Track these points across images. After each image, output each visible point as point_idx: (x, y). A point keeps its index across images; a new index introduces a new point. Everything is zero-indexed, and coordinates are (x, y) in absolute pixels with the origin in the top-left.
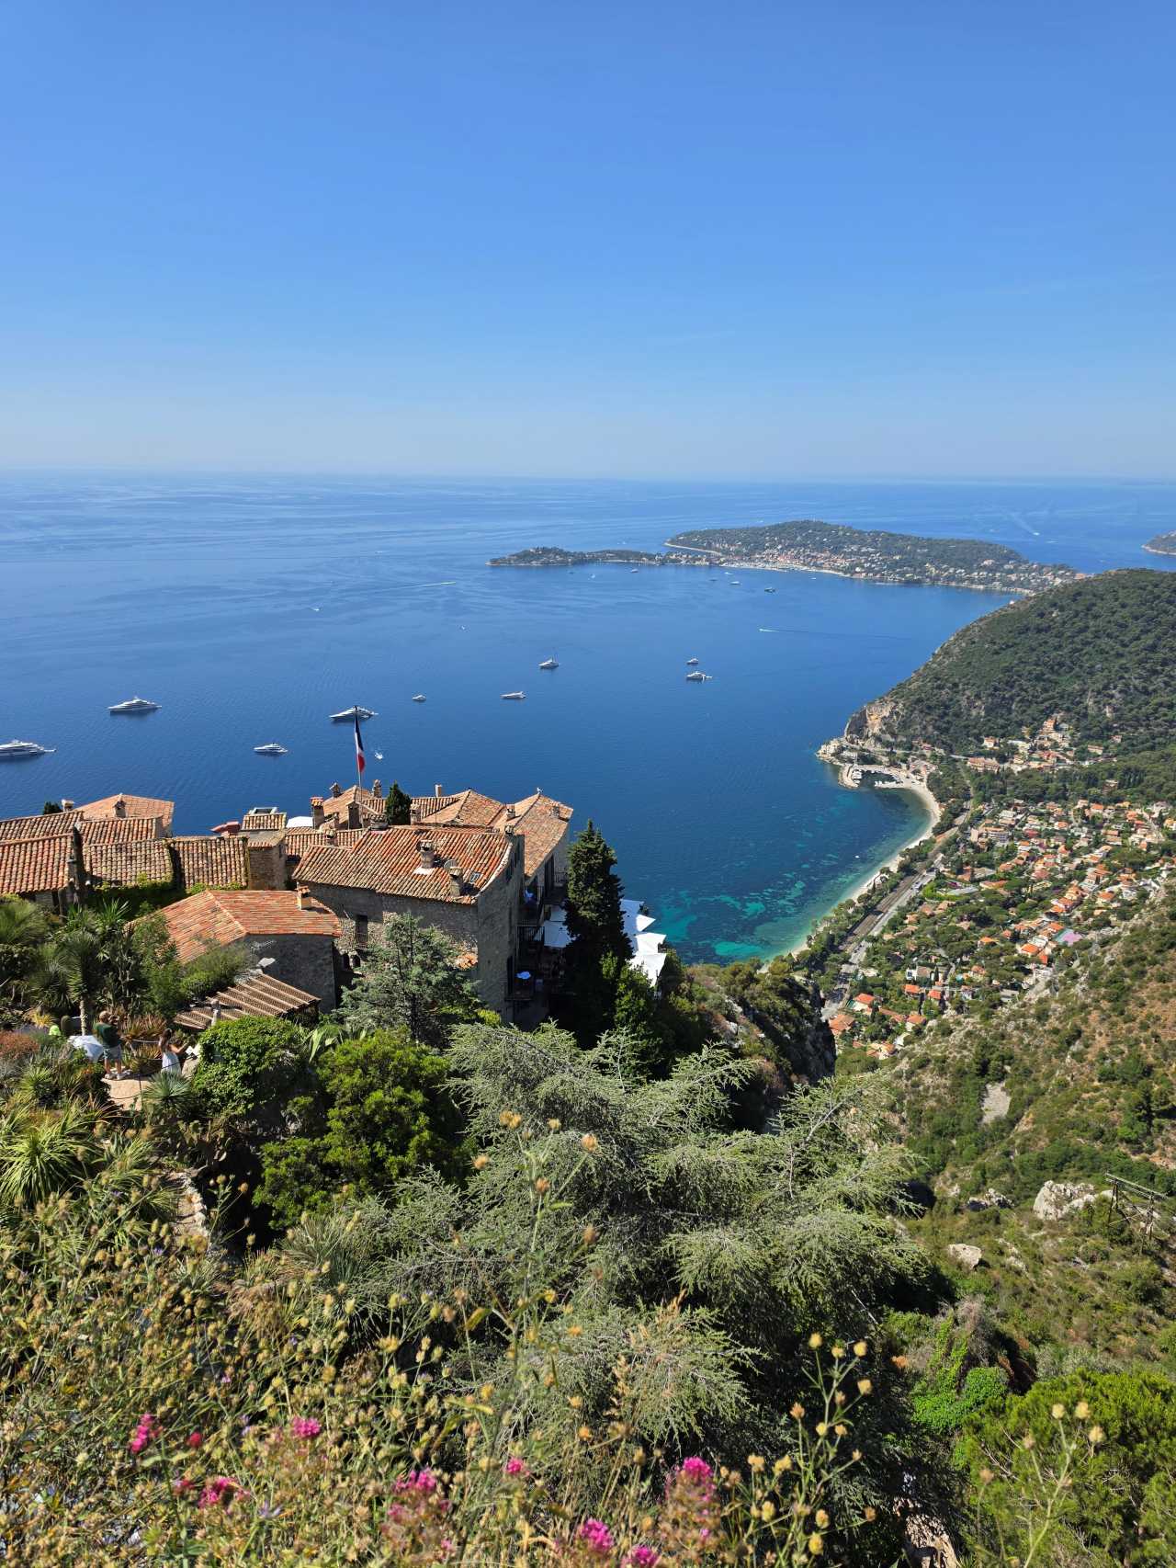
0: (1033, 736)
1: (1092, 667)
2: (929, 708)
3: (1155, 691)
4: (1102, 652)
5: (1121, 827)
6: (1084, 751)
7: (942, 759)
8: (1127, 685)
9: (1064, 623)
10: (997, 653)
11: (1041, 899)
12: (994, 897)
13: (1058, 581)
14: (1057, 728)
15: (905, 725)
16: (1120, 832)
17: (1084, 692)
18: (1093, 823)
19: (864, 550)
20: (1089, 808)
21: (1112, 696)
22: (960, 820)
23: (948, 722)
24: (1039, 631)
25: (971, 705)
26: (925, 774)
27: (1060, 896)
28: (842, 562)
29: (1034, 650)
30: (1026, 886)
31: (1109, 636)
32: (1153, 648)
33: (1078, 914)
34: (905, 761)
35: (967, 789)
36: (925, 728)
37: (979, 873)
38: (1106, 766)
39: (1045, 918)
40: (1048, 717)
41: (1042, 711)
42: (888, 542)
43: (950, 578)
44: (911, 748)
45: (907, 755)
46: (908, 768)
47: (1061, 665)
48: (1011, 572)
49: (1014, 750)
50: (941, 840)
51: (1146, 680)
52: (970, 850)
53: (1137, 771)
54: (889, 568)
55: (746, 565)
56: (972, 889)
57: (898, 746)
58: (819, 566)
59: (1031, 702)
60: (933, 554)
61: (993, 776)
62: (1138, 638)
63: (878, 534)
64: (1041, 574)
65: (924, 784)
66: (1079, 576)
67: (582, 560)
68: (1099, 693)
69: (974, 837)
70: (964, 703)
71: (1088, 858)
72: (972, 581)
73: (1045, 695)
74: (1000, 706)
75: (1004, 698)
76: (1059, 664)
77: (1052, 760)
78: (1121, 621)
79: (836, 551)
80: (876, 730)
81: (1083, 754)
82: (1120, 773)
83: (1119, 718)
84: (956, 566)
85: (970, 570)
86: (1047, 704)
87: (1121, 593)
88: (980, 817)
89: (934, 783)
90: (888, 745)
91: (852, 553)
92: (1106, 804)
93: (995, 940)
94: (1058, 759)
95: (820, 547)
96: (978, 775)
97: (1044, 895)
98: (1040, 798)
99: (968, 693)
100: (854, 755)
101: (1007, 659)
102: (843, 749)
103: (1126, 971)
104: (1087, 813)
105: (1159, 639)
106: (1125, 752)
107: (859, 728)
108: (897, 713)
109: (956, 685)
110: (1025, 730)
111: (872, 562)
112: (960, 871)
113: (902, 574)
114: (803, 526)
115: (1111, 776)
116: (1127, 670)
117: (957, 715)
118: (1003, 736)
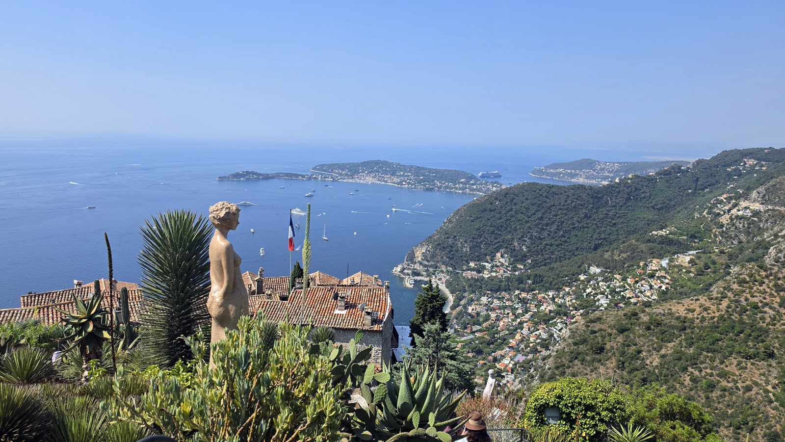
0: (492, 260)
1: (516, 227)
2: (444, 248)
3: (544, 238)
4: (519, 220)
5: (536, 303)
6: (515, 267)
7: (451, 272)
8: (531, 236)
9: (502, 207)
10: (473, 221)
11: (505, 340)
12: (483, 340)
14: (502, 256)
15: (433, 256)
16: (536, 305)
17: (513, 239)
18: (524, 301)
19: (406, 174)
20: (521, 294)
21: (526, 241)
22: (462, 302)
23: (453, 254)
24: (491, 211)
25: (463, 246)
26: (444, 280)
27: (513, 338)
28: (396, 180)
29: (489, 219)
30: (497, 333)
31: (522, 213)
32: (541, 218)
33: (522, 346)
34: (434, 274)
35: (464, 287)
36: (442, 257)
37: (475, 328)
38: (526, 274)
39: (508, 349)
40: (498, 251)
41: (495, 248)
42: (418, 171)
43: (447, 187)
44: (436, 268)
45: (435, 271)
46: (436, 277)
47: (502, 226)
48: (473, 184)
49: (484, 267)
50: (454, 312)
51: (540, 233)
52: (469, 317)
53: (540, 276)
54: (418, 182)
55: (351, 181)
56: (471, 336)
57: (431, 266)
58: (386, 182)
59: (490, 244)
60: (438, 176)
61: (477, 280)
62: (534, 214)
63: (412, 167)
64: (487, 186)
65: (444, 285)
66: (504, 187)
68: (519, 239)
69: (470, 311)
70: (460, 245)
71: (524, 319)
72: (456, 188)
73: (496, 241)
74: (476, 246)
75: (477, 243)
76: (501, 226)
77: (502, 271)
78: (527, 206)
79: (393, 174)
80: (420, 259)
81: (515, 269)
82: (532, 277)
83: (529, 251)
84: (449, 182)
85: (455, 184)
86: (497, 245)
87: (526, 193)
88: (472, 300)
89: (449, 285)
90: (425, 266)
91: (401, 175)
92: (528, 292)
93: (486, 362)
94: (504, 271)
95: (386, 172)
96: (469, 280)
97: (505, 337)
98: (498, 290)
99: (461, 240)
100: (410, 272)
101: (477, 224)
102: (405, 269)
103: (557, 372)
104: (520, 297)
105: (544, 214)
106: (533, 267)
107: (412, 258)
108: (429, 251)
109: (455, 237)
110: (488, 258)
111: (410, 180)
112: (465, 328)
113: (425, 185)
114: (377, 163)
115: (529, 279)
116: (531, 228)
117: (457, 251)
118: (478, 261)
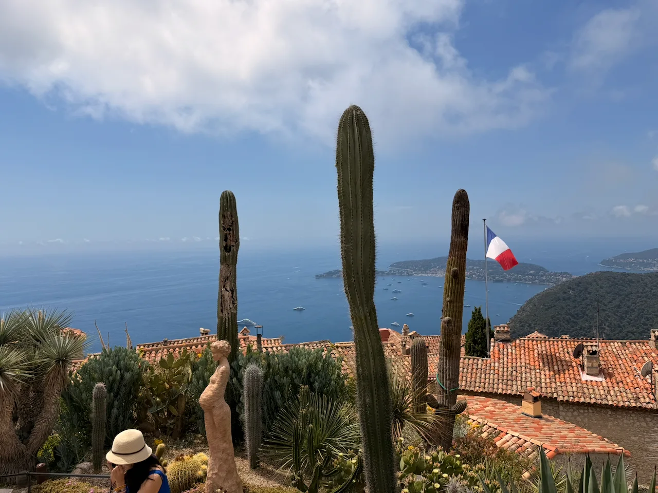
1: (593, 315)
3: (624, 326)
4: (596, 308)
9: (576, 296)
10: (546, 310)
13: (564, 279)
17: (590, 327)
19: (475, 267)
21: (604, 329)
24: (565, 299)
29: (563, 308)
32: (619, 307)
43: (516, 279)
48: (542, 276)
51: (619, 321)
54: (488, 275)
55: (424, 275)
62: (611, 302)
64: (556, 277)
66: (574, 277)
72: (526, 280)
73: (573, 329)
76: (577, 314)
78: (602, 294)
84: (518, 274)
85: (524, 275)
86: (574, 333)
87: (599, 282)
91: (470, 269)
101: (552, 312)
105: (621, 302)
111: (480, 273)
113: (494, 277)
116: (609, 316)
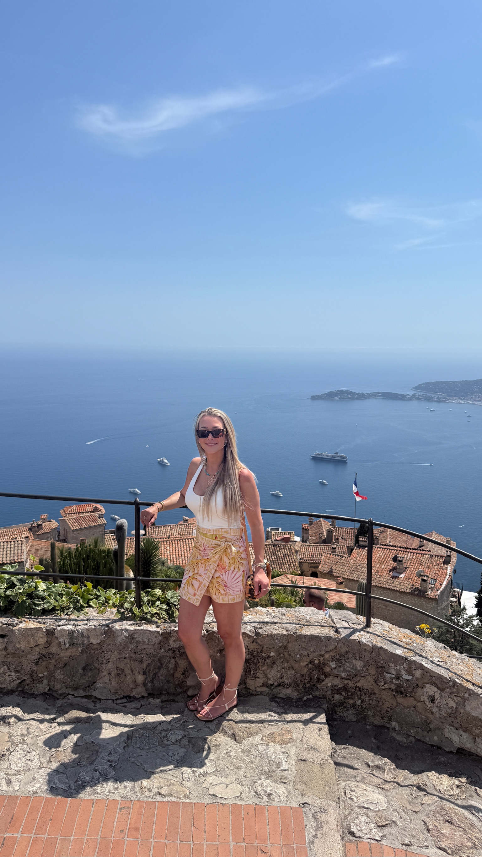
55: (461, 402)
67: (362, 397)
